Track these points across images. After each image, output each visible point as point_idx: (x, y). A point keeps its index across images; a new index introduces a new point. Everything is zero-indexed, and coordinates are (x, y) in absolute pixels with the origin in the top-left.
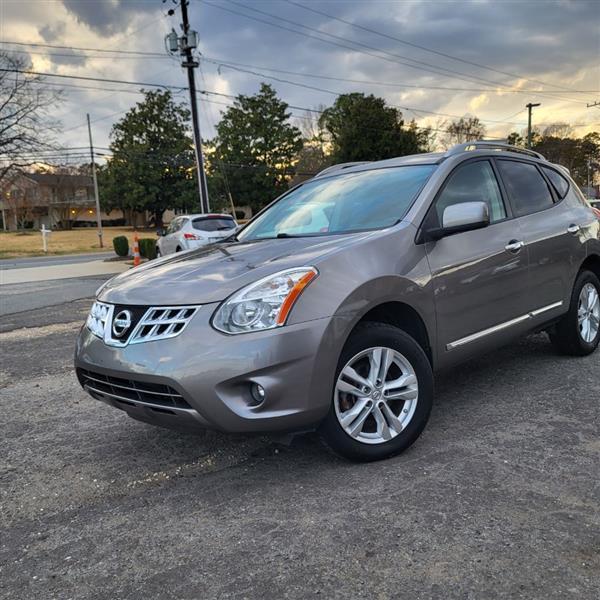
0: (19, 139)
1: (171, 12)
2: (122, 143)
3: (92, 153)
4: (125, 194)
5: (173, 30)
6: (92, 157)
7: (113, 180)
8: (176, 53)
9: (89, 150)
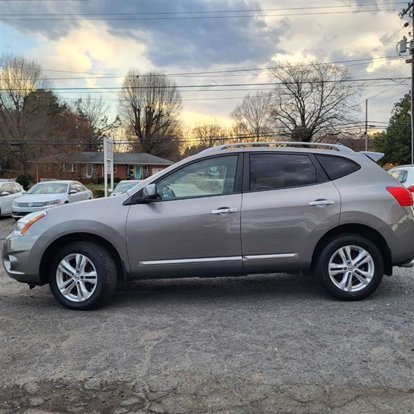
0: (335, 117)
1: (406, 25)
2: (399, 116)
3: (367, 125)
4: (394, 152)
5: (404, 37)
6: (366, 128)
7: (386, 143)
8: (405, 54)
9: (364, 124)
